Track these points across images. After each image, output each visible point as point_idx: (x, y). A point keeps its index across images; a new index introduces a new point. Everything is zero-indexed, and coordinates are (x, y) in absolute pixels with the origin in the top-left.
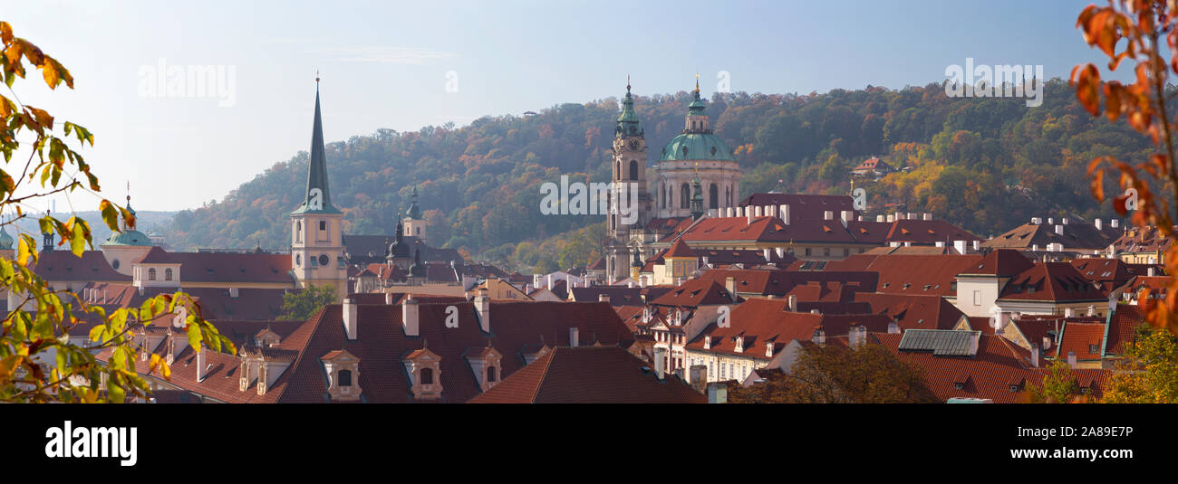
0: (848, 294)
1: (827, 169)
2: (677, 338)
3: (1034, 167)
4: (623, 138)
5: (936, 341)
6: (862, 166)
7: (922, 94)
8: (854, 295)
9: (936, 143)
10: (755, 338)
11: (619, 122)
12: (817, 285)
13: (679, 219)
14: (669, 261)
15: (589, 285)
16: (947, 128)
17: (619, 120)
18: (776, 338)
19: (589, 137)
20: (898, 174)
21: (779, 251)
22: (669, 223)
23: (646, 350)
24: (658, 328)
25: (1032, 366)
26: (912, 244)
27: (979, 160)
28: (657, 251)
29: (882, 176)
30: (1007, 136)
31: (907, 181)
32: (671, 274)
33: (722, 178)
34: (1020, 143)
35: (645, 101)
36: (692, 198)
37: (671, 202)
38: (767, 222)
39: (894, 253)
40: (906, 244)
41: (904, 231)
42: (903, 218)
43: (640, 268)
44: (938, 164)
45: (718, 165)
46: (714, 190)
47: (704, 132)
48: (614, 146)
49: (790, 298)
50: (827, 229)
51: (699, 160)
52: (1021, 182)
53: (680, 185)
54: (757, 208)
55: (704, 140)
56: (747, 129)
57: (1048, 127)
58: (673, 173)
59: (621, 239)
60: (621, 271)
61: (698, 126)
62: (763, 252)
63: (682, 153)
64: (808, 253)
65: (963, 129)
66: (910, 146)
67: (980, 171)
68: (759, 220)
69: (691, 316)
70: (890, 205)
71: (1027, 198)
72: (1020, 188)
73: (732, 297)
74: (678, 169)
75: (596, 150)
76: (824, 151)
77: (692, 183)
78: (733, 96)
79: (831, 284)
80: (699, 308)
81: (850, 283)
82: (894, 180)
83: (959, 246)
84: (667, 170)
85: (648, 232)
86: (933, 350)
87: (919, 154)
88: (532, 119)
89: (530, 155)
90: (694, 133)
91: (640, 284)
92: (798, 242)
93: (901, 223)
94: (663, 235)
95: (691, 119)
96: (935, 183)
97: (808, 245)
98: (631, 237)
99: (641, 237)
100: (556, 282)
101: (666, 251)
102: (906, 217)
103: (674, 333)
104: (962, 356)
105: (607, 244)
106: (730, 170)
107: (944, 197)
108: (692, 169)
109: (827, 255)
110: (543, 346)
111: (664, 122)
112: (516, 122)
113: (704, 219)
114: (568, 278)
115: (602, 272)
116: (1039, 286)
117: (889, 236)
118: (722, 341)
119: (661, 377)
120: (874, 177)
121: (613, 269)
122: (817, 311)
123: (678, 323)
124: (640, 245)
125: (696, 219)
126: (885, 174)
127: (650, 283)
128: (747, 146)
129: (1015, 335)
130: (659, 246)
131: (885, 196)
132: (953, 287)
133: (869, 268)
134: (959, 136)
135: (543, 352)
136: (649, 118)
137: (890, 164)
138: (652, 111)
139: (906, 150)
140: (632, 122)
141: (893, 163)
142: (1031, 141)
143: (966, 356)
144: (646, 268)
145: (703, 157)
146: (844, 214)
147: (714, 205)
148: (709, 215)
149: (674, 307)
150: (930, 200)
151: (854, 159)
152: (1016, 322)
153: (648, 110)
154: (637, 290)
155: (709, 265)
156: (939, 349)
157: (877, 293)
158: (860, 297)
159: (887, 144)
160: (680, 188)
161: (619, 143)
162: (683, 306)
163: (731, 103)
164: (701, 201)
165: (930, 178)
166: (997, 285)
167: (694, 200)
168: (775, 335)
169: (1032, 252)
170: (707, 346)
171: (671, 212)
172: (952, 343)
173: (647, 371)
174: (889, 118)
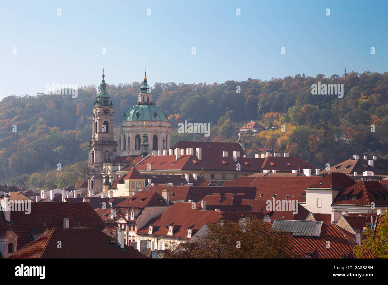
0: (238, 200)
1: (224, 129)
2: (132, 228)
3: (353, 126)
4: (100, 107)
5: (294, 227)
6: (245, 127)
7: (282, 83)
8: (241, 201)
9: (291, 112)
10: (180, 227)
11: (97, 98)
12: (219, 195)
13: (134, 157)
14: (127, 181)
15: (77, 197)
16: (297, 103)
17: (97, 96)
18: (193, 226)
19: (78, 110)
20: (267, 131)
21: (195, 176)
22: (127, 159)
23: (113, 233)
24: (120, 221)
25: (357, 244)
26: (277, 172)
27: (318, 122)
28: (120, 176)
29: (257, 133)
30: (335, 108)
31: (273, 135)
32: (128, 190)
33: (161, 132)
34: (344, 112)
35: (113, 87)
36: (142, 143)
37: (129, 146)
38: (188, 158)
39: (266, 176)
40: (273, 171)
41: (272, 164)
42: (271, 155)
43: (108, 186)
44: (292, 125)
45: (158, 124)
46: (155, 139)
47: (149, 104)
48: (94, 112)
49: (202, 201)
50: (224, 162)
51: (146, 121)
52: (345, 136)
53: (134, 136)
54: (182, 150)
55: (150, 108)
56: (175, 105)
57: (361, 102)
58: (130, 129)
59: (97, 169)
60: (97, 188)
61: (146, 100)
62: (185, 176)
63: (136, 116)
64: (212, 177)
65: (308, 104)
66: (275, 114)
67: (319, 129)
68: (182, 157)
69: (140, 214)
70: (263, 150)
71: (349, 145)
72: (344, 139)
73: (166, 202)
74: (133, 126)
75: (83, 116)
76: (222, 118)
77: (142, 135)
78: (167, 85)
79: (226, 195)
80: (146, 208)
81: (238, 194)
82: (265, 135)
83: (307, 172)
84: (126, 127)
85: (114, 165)
86: (292, 233)
87: (280, 119)
88: (43, 98)
89: (41, 120)
90: (143, 104)
91: (109, 196)
92: (206, 170)
93: (270, 159)
94: (124, 167)
95: (141, 96)
96: (290, 136)
97: (213, 172)
98: (104, 168)
99: (110, 168)
100: (55, 195)
101: (125, 175)
102: (273, 155)
103: (130, 224)
104: (311, 237)
105: (88, 173)
106: (166, 127)
107: (296, 145)
108: (142, 126)
109: (224, 178)
110: (46, 229)
111: (125, 101)
112: (32, 99)
113: (150, 156)
114: (63, 192)
115: (85, 190)
116: (359, 196)
117: (263, 166)
118: (160, 229)
119: (122, 247)
120: (253, 133)
121: (92, 188)
122: (219, 209)
123: (132, 218)
124: (109, 173)
125: (144, 157)
126: (259, 131)
127: (115, 195)
128: (175, 115)
129: (344, 224)
130: (120, 173)
131: (260, 144)
132: (304, 196)
133: (251, 185)
134: (305, 108)
135: (45, 233)
136: (115, 98)
137: (262, 125)
138: (118, 93)
139: (272, 117)
140: (105, 98)
141: (264, 125)
142: (351, 110)
143: (313, 237)
144: (112, 186)
145: (149, 119)
146: (234, 153)
147: (155, 148)
148: (152, 154)
149: (130, 208)
150: (288, 147)
151: (240, 123)
152: (345, 217)
153: (115, 93)
154: (106, 200)
155: (152, 184)
156: (296, 232)
157: (256, 200)
158: (245, 202)
159: (261, 113)
160: (134, 138)
161: (97, 110)
162: (136, 208)
163: (165, 89)
164: (147, 146)
165: (287, 133)
166: (331, 195)
167: (143, 145)
168: (193, 225)
169: (353, 176)
170: (150, 232)
171: (129, 153)
172: (304, 229)
173: (113, 243)
174: (261, 98)
